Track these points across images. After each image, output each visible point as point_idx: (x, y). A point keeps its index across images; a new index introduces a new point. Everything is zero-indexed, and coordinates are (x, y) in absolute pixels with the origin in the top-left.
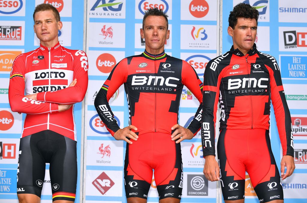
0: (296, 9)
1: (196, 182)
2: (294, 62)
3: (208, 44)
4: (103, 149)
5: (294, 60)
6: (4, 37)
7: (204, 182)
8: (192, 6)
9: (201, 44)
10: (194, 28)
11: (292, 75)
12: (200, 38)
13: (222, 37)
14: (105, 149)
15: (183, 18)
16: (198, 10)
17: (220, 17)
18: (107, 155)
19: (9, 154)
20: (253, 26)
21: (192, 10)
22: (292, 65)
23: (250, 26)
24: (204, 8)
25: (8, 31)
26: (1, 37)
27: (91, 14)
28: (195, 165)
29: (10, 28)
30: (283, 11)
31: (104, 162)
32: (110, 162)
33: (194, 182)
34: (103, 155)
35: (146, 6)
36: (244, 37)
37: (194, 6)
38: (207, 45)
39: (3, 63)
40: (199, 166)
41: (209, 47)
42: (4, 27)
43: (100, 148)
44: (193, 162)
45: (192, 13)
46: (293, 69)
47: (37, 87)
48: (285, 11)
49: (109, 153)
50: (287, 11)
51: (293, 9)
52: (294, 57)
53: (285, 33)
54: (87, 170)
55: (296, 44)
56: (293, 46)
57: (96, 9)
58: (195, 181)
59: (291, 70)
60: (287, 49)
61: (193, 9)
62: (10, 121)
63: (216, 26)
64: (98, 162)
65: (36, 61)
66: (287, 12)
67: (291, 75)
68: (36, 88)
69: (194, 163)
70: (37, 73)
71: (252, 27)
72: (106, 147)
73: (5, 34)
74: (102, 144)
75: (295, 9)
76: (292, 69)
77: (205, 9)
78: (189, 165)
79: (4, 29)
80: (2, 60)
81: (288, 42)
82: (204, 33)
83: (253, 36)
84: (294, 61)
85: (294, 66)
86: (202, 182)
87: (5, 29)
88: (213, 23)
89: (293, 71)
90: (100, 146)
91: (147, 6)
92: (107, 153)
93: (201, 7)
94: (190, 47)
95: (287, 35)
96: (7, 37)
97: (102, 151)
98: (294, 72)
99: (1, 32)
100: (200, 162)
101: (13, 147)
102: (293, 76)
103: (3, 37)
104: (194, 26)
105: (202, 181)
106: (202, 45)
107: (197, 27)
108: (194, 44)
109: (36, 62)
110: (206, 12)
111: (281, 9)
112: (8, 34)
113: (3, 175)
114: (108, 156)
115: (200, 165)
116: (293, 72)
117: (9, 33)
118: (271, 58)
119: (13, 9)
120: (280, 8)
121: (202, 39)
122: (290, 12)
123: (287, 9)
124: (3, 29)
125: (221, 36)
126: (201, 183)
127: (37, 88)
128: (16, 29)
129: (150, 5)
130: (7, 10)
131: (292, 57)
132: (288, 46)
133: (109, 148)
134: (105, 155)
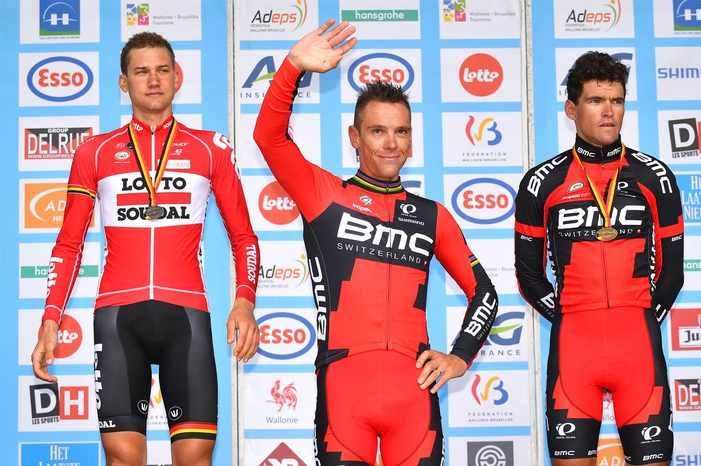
0: (695, 71)
1: (486, 458)
2: (693, 188)
3: (505, 154)
4: (281, 391)
5: (693, 182)
6: (55, 152)
7: (504, 457)
8: (467, 70)
9: (489, 154)
10: (472, 120)
11: (690, 217)
12: (484, 141)
13: (533, 138)
14: (285, 392)
15: (446, 98)
16: (480, 80)
17: (529, 92)
18: (290, 405)
19: (74, 409)
20: (616, 97)
21: (466, 80)
22: (690, 194)
23: (608, 97)
24: (491, 75)
25: (63, 139)
26: (49, 151)
27: (244, 95)
28: (483, 420)
29: (68, 133)
30: (666, 77)
31: (284, 421)
32: (295, 421)
33: (482, 458)
34: (279, 405)
35: (363, 74)
36: (598, 118)
37: (469, 72)
38: (502, 157)
39: (54, 210)
40: (493, 422)
41: (505, 160)
42: (54, 131)
43: (273, 391)
44: (479, 414)
45: (467, 86)
46: (692, 203)
47: (127, 208)
48: (671, 75)
49: (294, 400)
50: (674, 75)
51: (687, 70)
52: (694, 175)
53: (671, 123)
54: (247, 440)
55: (698, 149)
56: (691, 153)
57: (255, 84)
58: (485, 456)
59: (687, 206)
60: (677, 158)
61: (468, 78)
62: (73, 336)
63: (520, 113)
64: (269, 420)
65: (123, 153)
66: (674, 77)
67: (687, 217)
68: (124, 210)
69: (482, 417)
70: (127, 180)
71: (614, 99)
72: (285, 389)
73: (56, 145)
74: (278, 382)
75: (692, 70)
76: (690, 203)
77: (495, 77)
78: (470, 420)
79: (53, 134)
80: (51, 203)
81: (679, 144)
82: (493, 129)
83: (616, 117)
84: (695, 184)
85: (693, 196)
86: (500, 457)
87: (55, 136)
88: (514, 107)
89: (693, 206)
90: (273, 385)
91: (367, 74)
92: (288, 401)
93: (487, 72)
94: (464, 160)
95: (677, 127)
96: (60, 151)
97: (277, 396)
98: (695, 209)
99: (48, 142)
100: (493, 414)
101: (81, 394)
102: (692, 218)
103: (51, 152)
104: (473, 114)
105: (501, 455)
106: (489, 157)
107: (479, 117)
108: (473, 154)
109: (123, 155)
110: (497, 83)
111: (662, 71)
112: (62, 146)
113: (63, 455)
114: (291, 407)
115: (494, 420)
116: (692, 209)
117: (64, 144)
118: (654, 169)
119: (72, 90)
120: (659, 70)
121: (491, 143)
122: (683, 76)
123: (674, 72)
124: (51, 135)
125: (532, 134)
126: (498, 460)
127: (126, 210)
128: (80, 134)
129: (373, 72)
130: (60, 91)
131: (690, 176)
132: (680, 153)
133: (292, 390)
134: (285, 405)
